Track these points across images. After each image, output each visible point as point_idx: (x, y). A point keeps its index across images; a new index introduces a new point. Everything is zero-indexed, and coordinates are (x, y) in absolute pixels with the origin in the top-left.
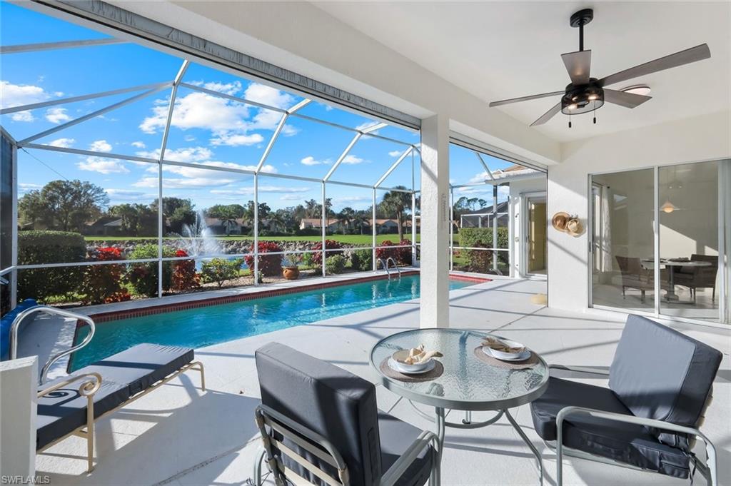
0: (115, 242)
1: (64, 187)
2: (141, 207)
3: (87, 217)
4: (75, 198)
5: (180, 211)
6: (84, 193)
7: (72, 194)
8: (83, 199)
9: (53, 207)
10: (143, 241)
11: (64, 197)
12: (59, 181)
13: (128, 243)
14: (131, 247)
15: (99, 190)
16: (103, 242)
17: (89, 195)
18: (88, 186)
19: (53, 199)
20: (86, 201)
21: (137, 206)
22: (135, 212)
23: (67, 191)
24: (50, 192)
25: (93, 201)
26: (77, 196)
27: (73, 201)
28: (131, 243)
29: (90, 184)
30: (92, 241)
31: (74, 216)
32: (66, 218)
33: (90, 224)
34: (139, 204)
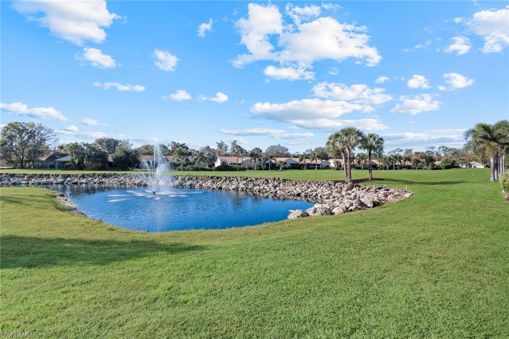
0: (69, 176)
1: (20, 128)
2: (87, 145)
3: (41, 153)
4: (30, 137)
5: (120, 149)
6: (38, 133)
7: (27, 134)
8: (37, 138)
9: (11, 144)
10: (94, 175)
11: (21, 136)
12: (17, 123)
13: (81, 177)
14: (84, 181)
15: (50, 131)
16: (57, 176)
17: (42, 135)
18: (41, 128)
19: (11, 137)
20: (39, 139)
21: (84, 145)
22: (83, 149)
23: (23, 131)
24: (9, 131)
25: (46, 140)
26: (32, 135)
27: (28, 140)
28: (83, 176)
29: (43, 125)
30: (48, 175)
31: (30, 152)
32: (22, 154)
33: (43, 159)
34: (85, 143)
